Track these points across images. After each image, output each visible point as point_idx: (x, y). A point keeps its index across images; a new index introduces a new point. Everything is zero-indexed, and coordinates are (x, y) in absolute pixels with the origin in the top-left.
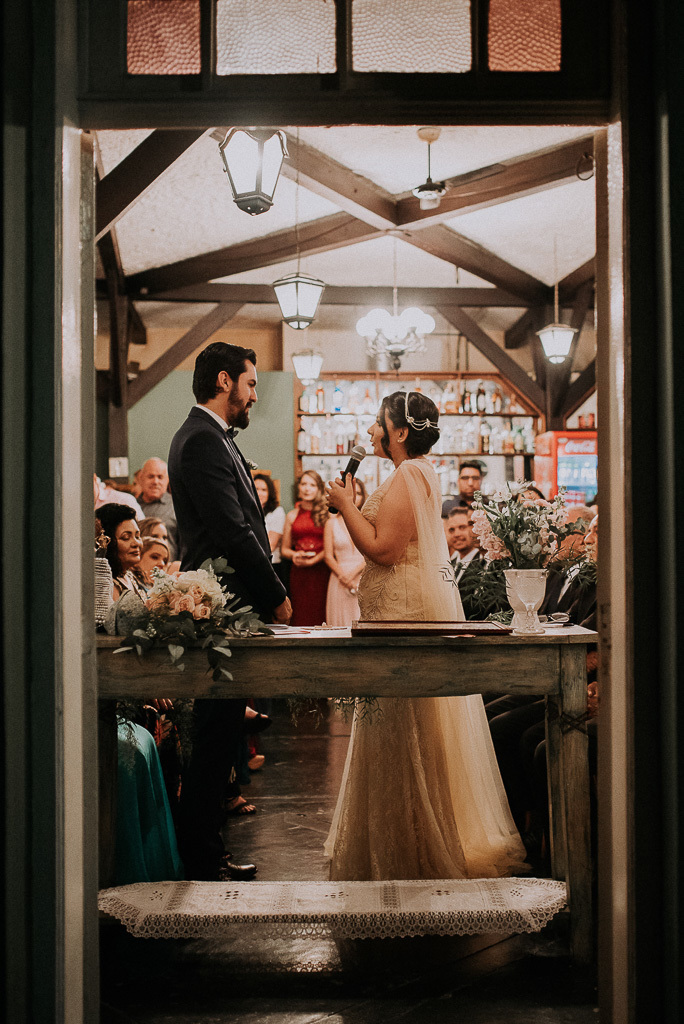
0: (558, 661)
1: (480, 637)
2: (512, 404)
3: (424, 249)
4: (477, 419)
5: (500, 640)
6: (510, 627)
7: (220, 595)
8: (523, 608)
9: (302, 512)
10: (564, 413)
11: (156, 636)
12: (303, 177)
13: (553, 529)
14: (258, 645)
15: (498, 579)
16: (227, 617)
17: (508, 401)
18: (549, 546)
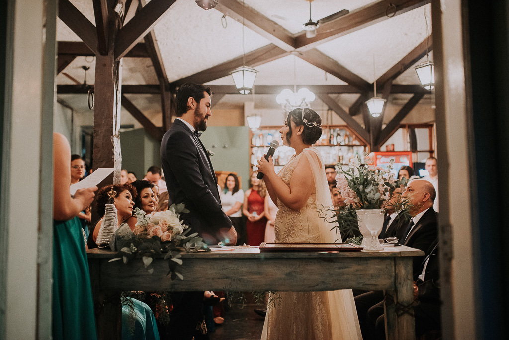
0: (393, 268)
1: (341, 253)
2: (353, 140)
3: (310, 62)
4: (337, 148)
5: (355, 254)
6: (361, 246)
7: (178, 226)
8: (369, 234)
9: (253, 191)
10: (380, 143)
11: (136, 252)
12: (246, 22)
13: (387, 184)
14: (200, 257)
15: (352, 216)
16: (182, 240)
17: (351, 139)
18: (385, 195)
